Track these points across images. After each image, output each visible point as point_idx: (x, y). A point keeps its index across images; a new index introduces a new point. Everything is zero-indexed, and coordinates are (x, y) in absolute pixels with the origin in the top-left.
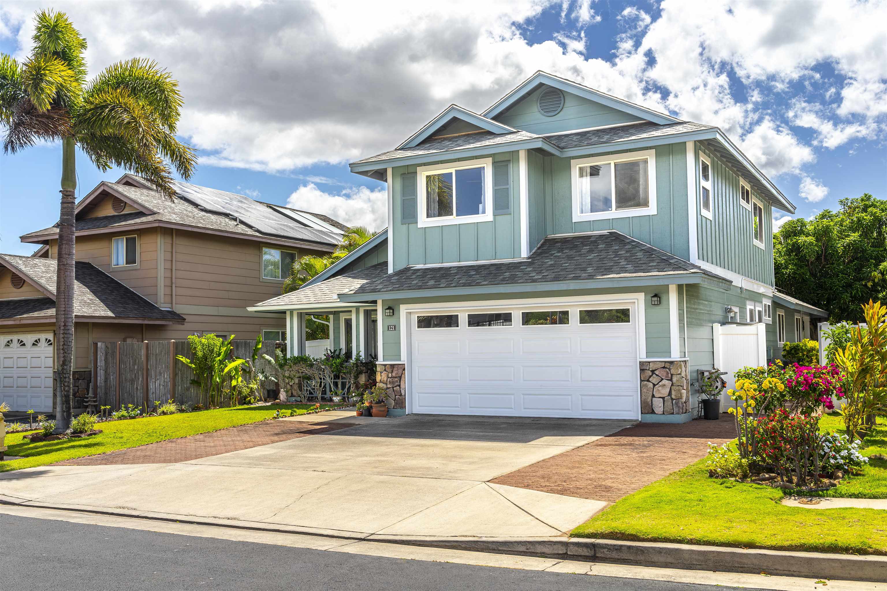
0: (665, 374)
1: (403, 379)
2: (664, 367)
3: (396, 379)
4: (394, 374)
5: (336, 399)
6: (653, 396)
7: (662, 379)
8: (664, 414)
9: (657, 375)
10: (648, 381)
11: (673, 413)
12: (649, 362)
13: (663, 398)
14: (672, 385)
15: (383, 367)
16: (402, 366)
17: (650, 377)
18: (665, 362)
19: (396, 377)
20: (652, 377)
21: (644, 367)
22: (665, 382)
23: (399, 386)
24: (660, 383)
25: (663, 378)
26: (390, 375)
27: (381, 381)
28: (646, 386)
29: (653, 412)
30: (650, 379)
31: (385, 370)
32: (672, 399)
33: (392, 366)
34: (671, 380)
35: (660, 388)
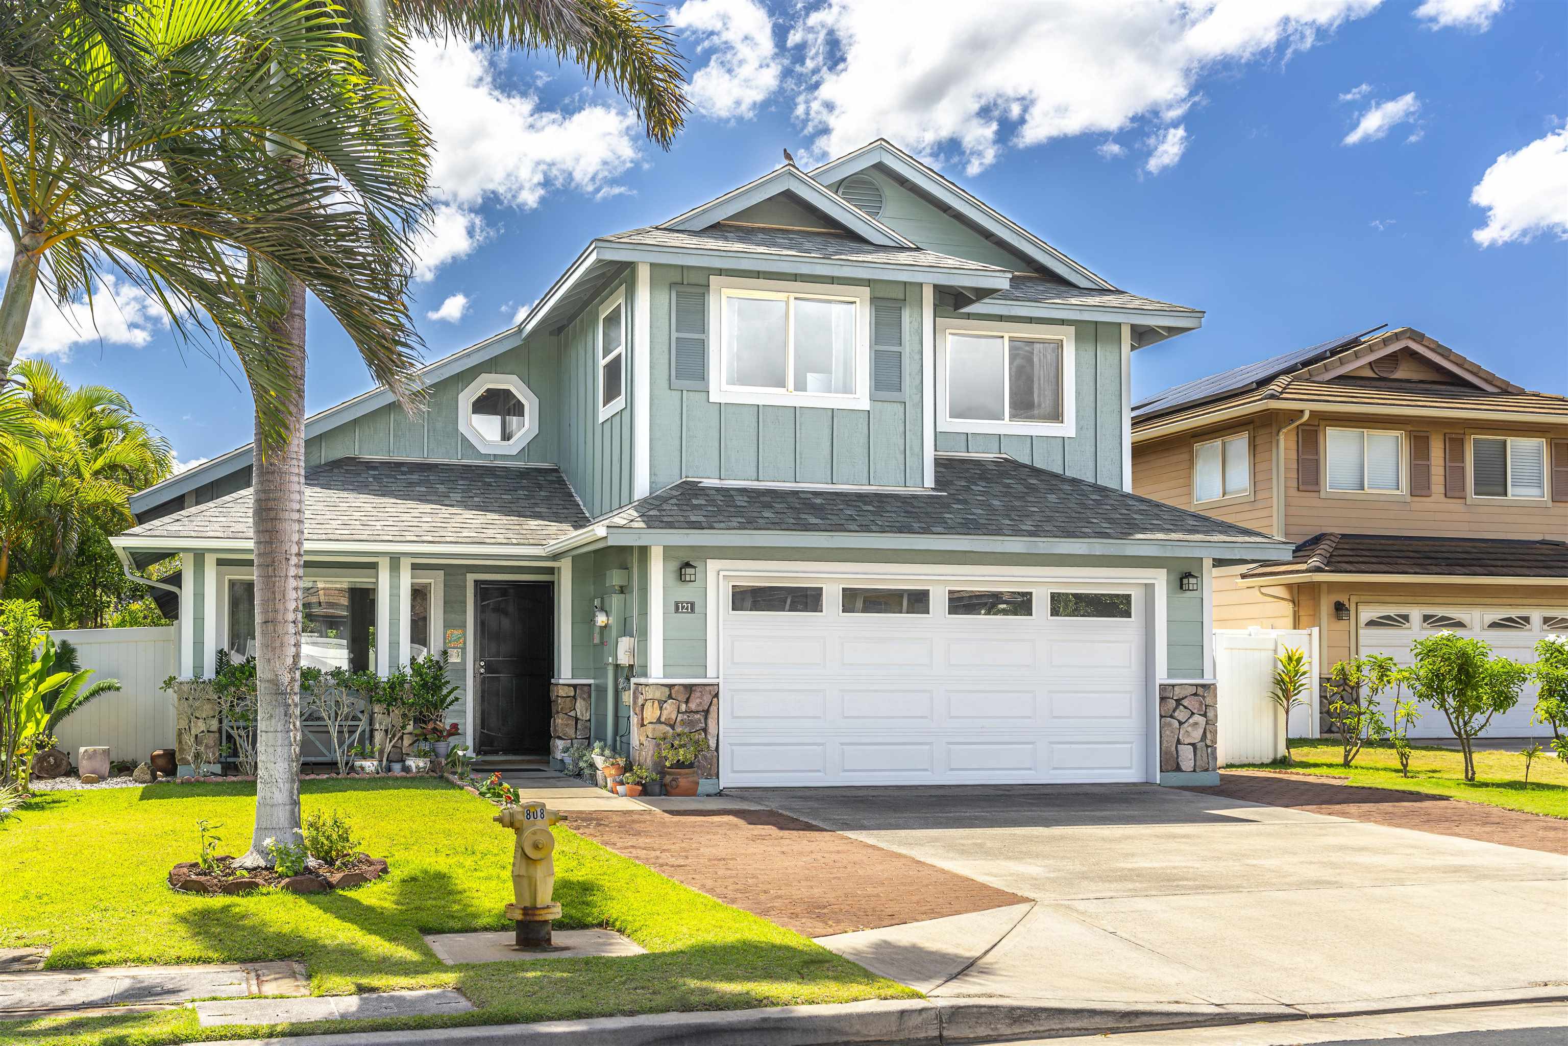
0: (1197, 705)
1: (713, 714)
2: (1195, 694)
3: (697, 716)
4: (693, 706)
5: (369, 765)
6: (1179, 742)
7: (1193, 714)
8: (1194, 771)
9: (1185, 707)
10: (1172, 717)
11: (1207, 770)
12: (1173, 686)
13: (1193, 745)
14: (1207, 723)
15: (667, 690)
16: (711, 688)
17: (1174, 711)
18: (1197, 685)
19: (697, 712)
20: (1178, 711)
21: (1167, 695)
22: (1197, 718)
23: (705, 730)
24: (1191, 721)
25: (1195, 711)
26: (683, 707)
27: (659, 721)
28: (1170, 725)
29: (1178, 769)
30: (1176, 714)
31: (670, 697)
32: (1207, 746)
33: (690, 688)
34: (1205, 715)
35: (1190, 729)
